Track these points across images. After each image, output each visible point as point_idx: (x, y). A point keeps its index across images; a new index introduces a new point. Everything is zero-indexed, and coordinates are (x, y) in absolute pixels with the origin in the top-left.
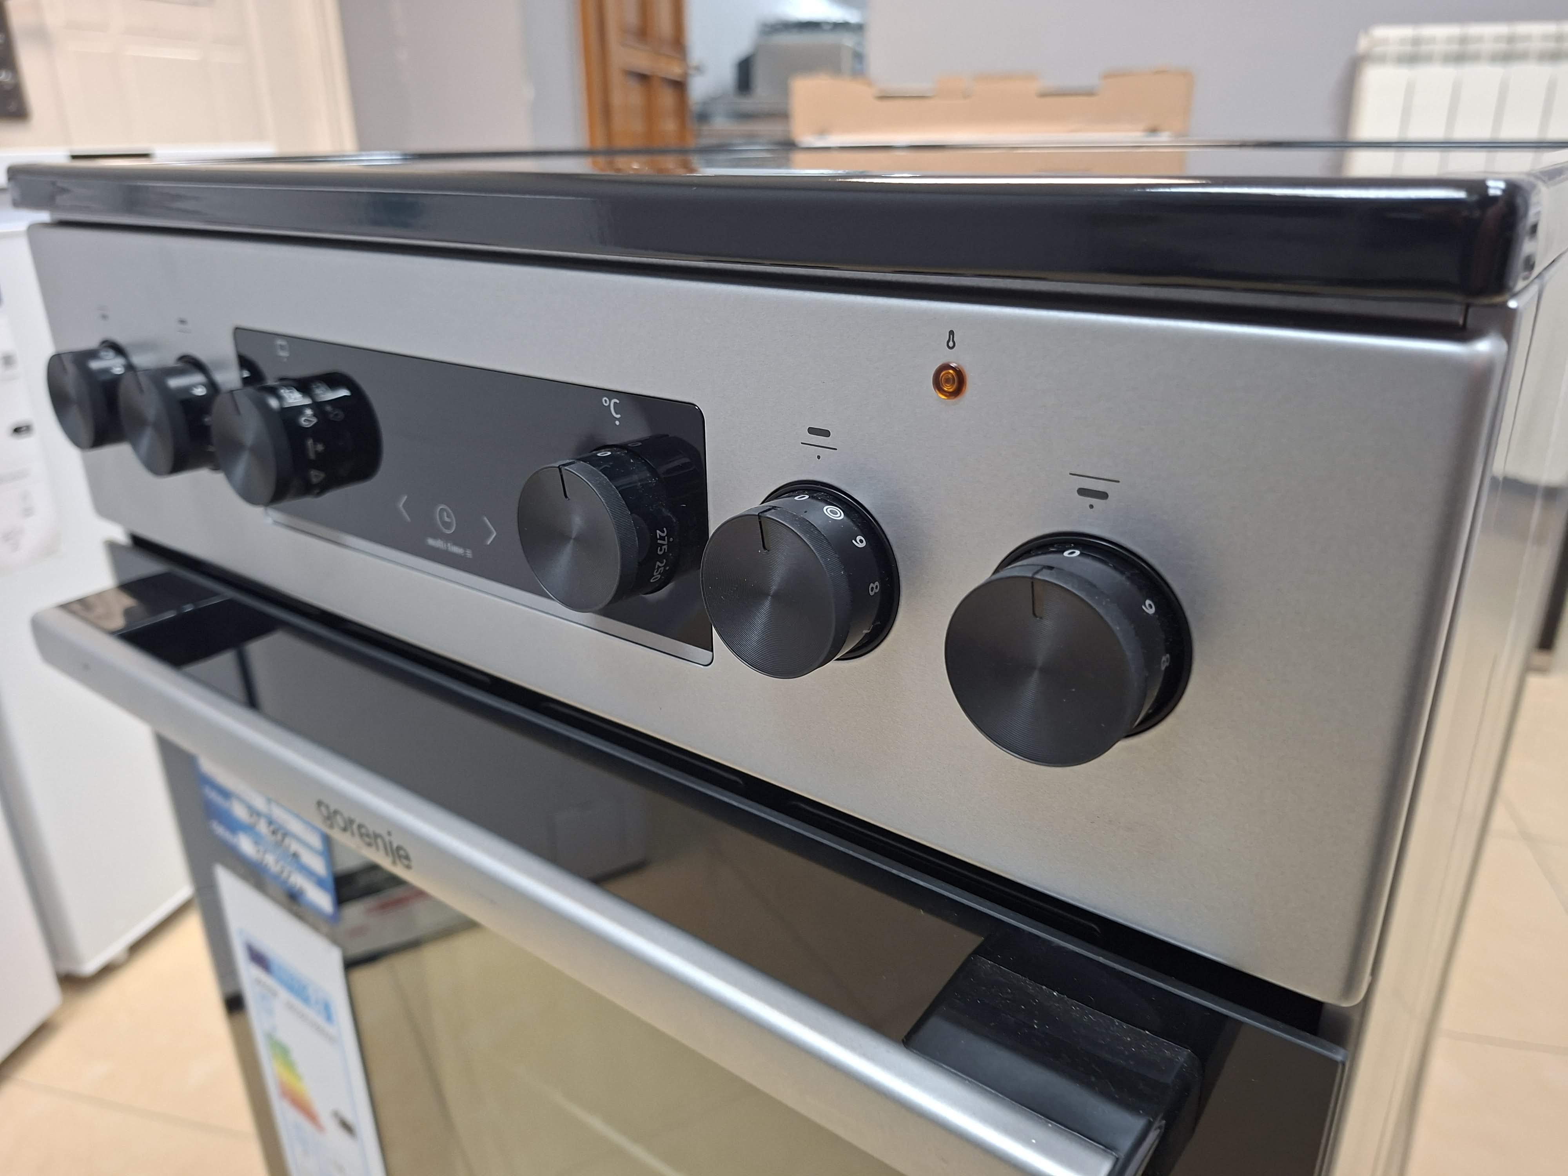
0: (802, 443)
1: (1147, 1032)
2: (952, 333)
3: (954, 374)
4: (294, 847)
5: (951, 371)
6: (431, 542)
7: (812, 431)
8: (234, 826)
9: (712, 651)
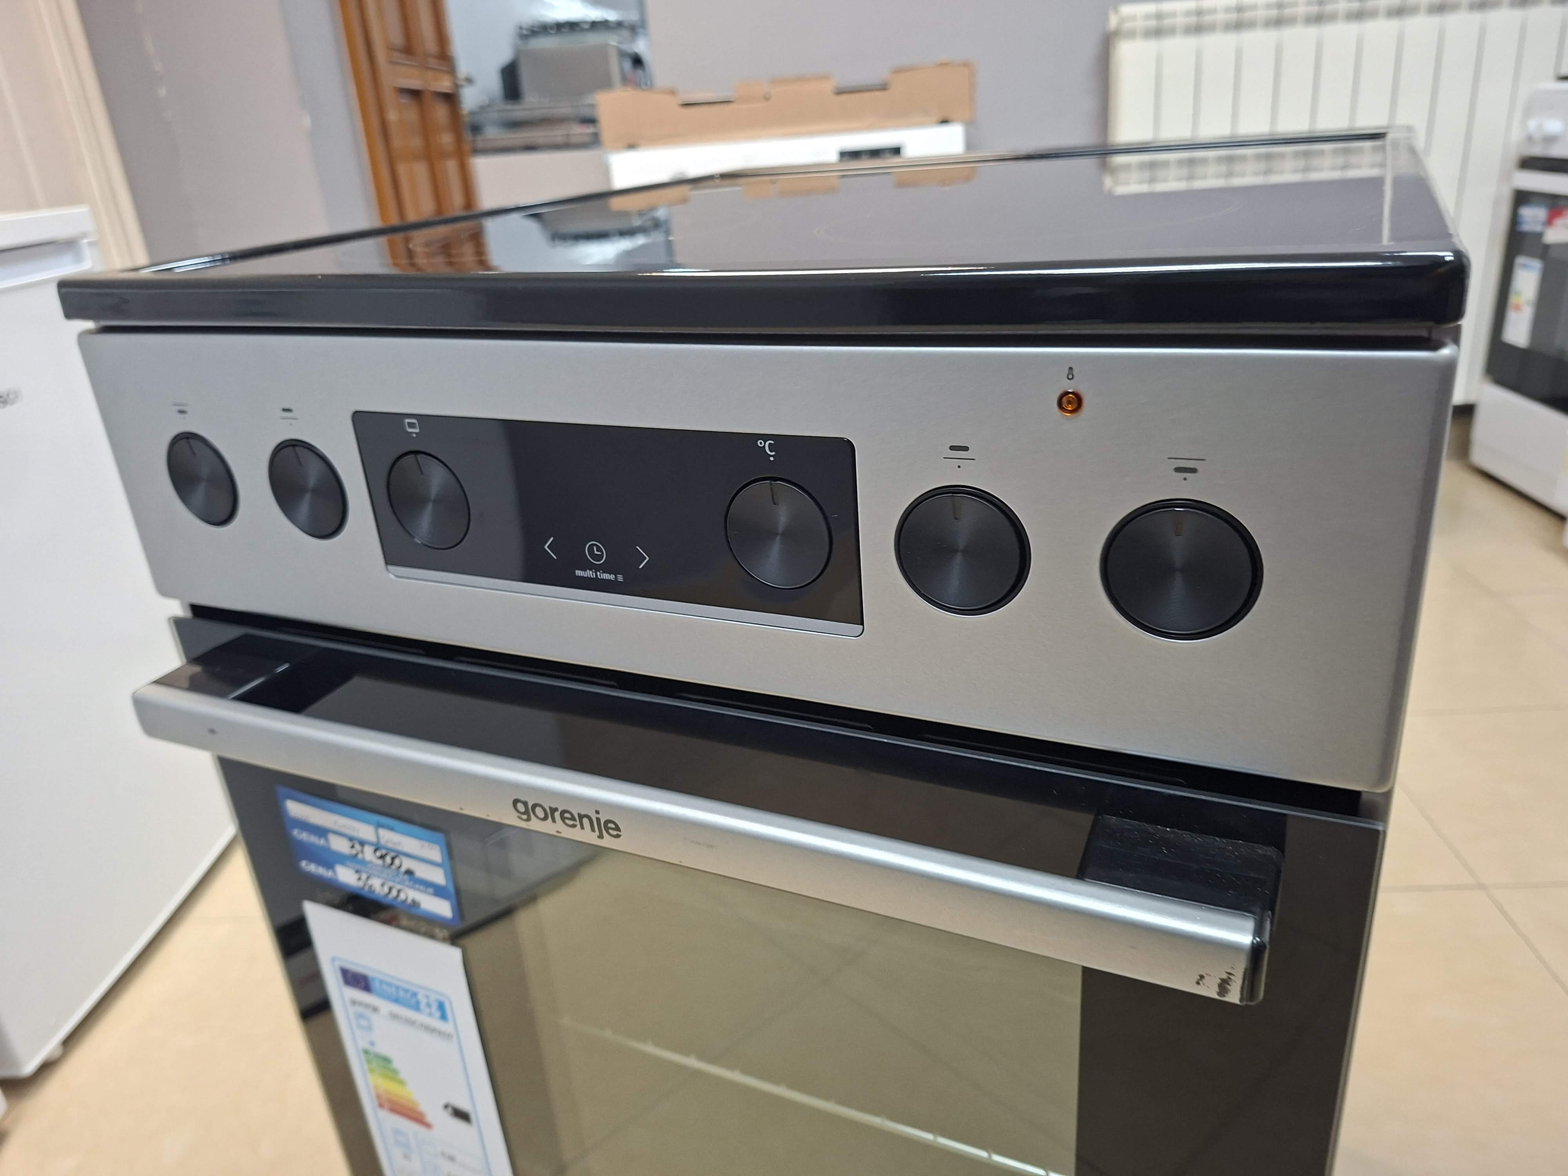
0: (944, 458)
1: (1241, 842)
2: (1071, 368)
3: (1074, 397)
4: (407, 864)
5: (1071, 395)
6: (579, 573)
7: (952, 448)
8: (330, 859)
9: (862, 624)
